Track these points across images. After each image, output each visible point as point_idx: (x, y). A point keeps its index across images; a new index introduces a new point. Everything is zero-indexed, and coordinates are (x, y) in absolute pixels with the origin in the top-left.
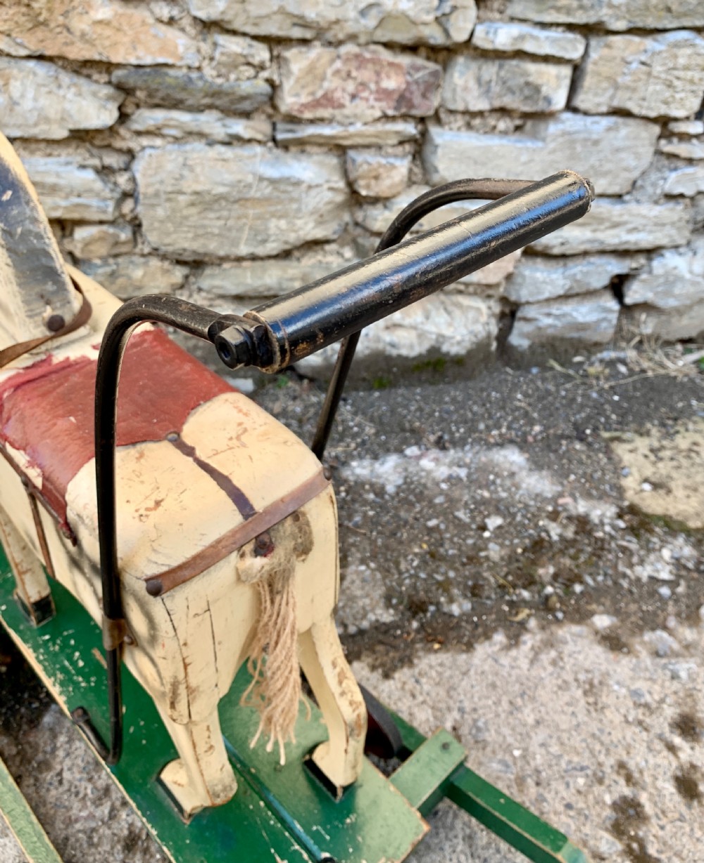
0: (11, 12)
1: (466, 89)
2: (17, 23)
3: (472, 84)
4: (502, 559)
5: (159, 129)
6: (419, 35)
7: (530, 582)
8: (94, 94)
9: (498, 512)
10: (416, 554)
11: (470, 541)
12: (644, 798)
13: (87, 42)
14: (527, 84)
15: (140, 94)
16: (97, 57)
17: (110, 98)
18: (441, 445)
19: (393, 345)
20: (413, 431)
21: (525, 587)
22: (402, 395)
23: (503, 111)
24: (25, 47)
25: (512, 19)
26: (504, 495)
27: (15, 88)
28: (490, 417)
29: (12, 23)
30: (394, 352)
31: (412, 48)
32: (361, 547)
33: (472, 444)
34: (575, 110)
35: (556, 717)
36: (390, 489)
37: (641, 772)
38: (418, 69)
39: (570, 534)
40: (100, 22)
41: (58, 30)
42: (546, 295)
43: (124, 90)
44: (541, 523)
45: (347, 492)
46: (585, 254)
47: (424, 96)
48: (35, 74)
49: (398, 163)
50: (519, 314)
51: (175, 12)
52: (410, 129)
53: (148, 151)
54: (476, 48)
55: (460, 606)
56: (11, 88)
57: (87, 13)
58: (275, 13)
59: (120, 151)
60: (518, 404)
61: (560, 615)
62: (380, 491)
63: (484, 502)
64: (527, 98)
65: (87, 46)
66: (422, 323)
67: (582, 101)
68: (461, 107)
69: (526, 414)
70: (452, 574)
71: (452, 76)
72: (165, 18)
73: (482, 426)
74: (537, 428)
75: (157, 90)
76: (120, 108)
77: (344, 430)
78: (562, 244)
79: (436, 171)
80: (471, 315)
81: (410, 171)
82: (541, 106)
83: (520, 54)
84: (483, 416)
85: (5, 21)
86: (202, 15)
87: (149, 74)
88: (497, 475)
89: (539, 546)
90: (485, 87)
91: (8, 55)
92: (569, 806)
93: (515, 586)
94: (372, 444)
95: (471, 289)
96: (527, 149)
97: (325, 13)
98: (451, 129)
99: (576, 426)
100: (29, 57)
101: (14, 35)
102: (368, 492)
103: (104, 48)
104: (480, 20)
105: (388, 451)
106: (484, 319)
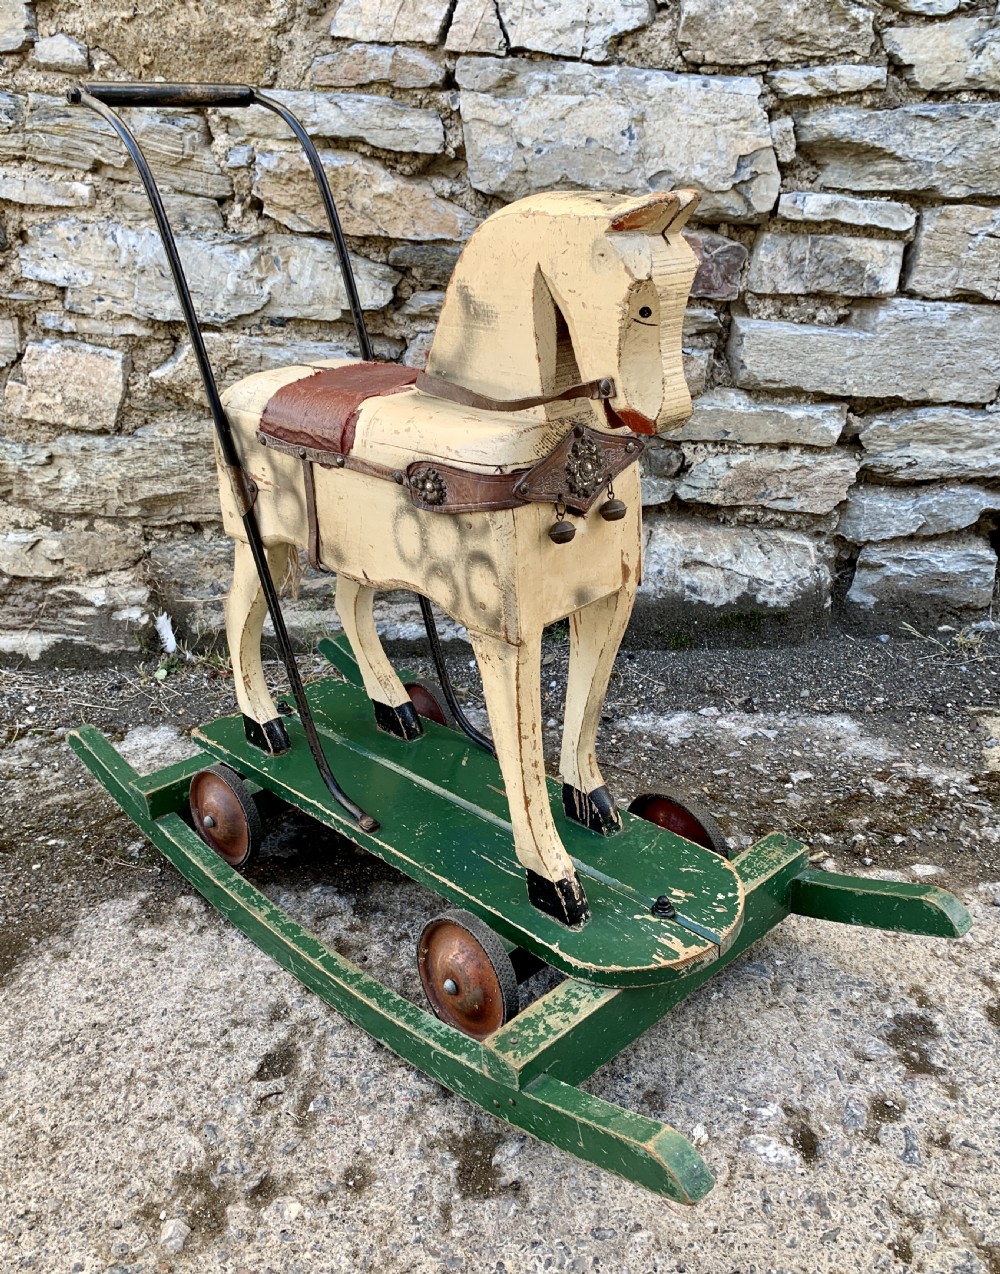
0: (298, 187)
1: (773, 268)
2: (302, 198)
3: (780, 262)
4: (803, 807)
5: (431, 311)
6: (714, 205)
7: (835, 829)
8: (370, 273)
9: (809, 768)
10: (694, 795)
11: (765, 790)
12: (938, 1019)
13: (367, 216)
14: (847, 261)
15: (416, 272)
16: (376, 233)
17: (384, 278)
18: (748, 708)
19: (694, 590)
20: (713, 692)
21: (827, 834)
22: (706, 657)
23: (821, 297)
24: (308, 224)
25: (826, 189)
26: (821, 755)
27: (295, 265)
28: (818, 683)
29: (299, 200)
30: (695, 598)
31: (710, 224)
32: (625, 785)
33: (789, 710)
34: (912, 295)
35: (838, 941)
36: (673, 740)
37: (941, 998)
38: (715, 246)
39: (900, 792)
40: (381, 196)
41: (341, 205)
42: (893, 533)
43: (401, 269)
44: (863, 781)
45: (619, 740)
46: (942, 481)
47: (725, 278)
48: (314, 250)
49: (695, 353)
50: (860, 559)
51: (457, 188)
52: (710, 315)
53: (420, 336)
54: (785, 221)
55: (738, 840)
56: (290, 266)
57: (369, 186)
58: (557, 183)
59: (392, 340)
60: (858, 673)
61: (869, 861)
62: (662, 743)
63: (792, 759)
64: (848, 279)
65: (367, 221)
66: (730, 561)
67: (917, 281)
68: (768, 290)
69: (869, 684)
70: (734, 814)
71: (758, 255)
72: (446, 195)
73: (805, 693)
74: (880, 700)
75: (433, 268)
76: (395, 290)
77: (626, 686)
78: (910, 465)
79: (743, 367)
80: (795, 555)
81: (712, 368)
82: (866, 289)
83: (837, 227)
84: (809, 684)
85: (292, 196)
86: (482, 187)
87: (426, 250)
88: (816, 738)
89: (856, 800)
90: (796, 266)
91: (292, 232)
92: (836, 1012)
93: (813, 831)
94: (659, 702)
95: (793, 522)
96: (853, 339)
97: (610, 182)
98: (760, 318)
99: (933, 699)
100: (311, 234)
101: (298, 211)
102: (645, 741)
103: (383, 223)
104: (785, 188)
105: (679, 709)
106: (813, 562)
